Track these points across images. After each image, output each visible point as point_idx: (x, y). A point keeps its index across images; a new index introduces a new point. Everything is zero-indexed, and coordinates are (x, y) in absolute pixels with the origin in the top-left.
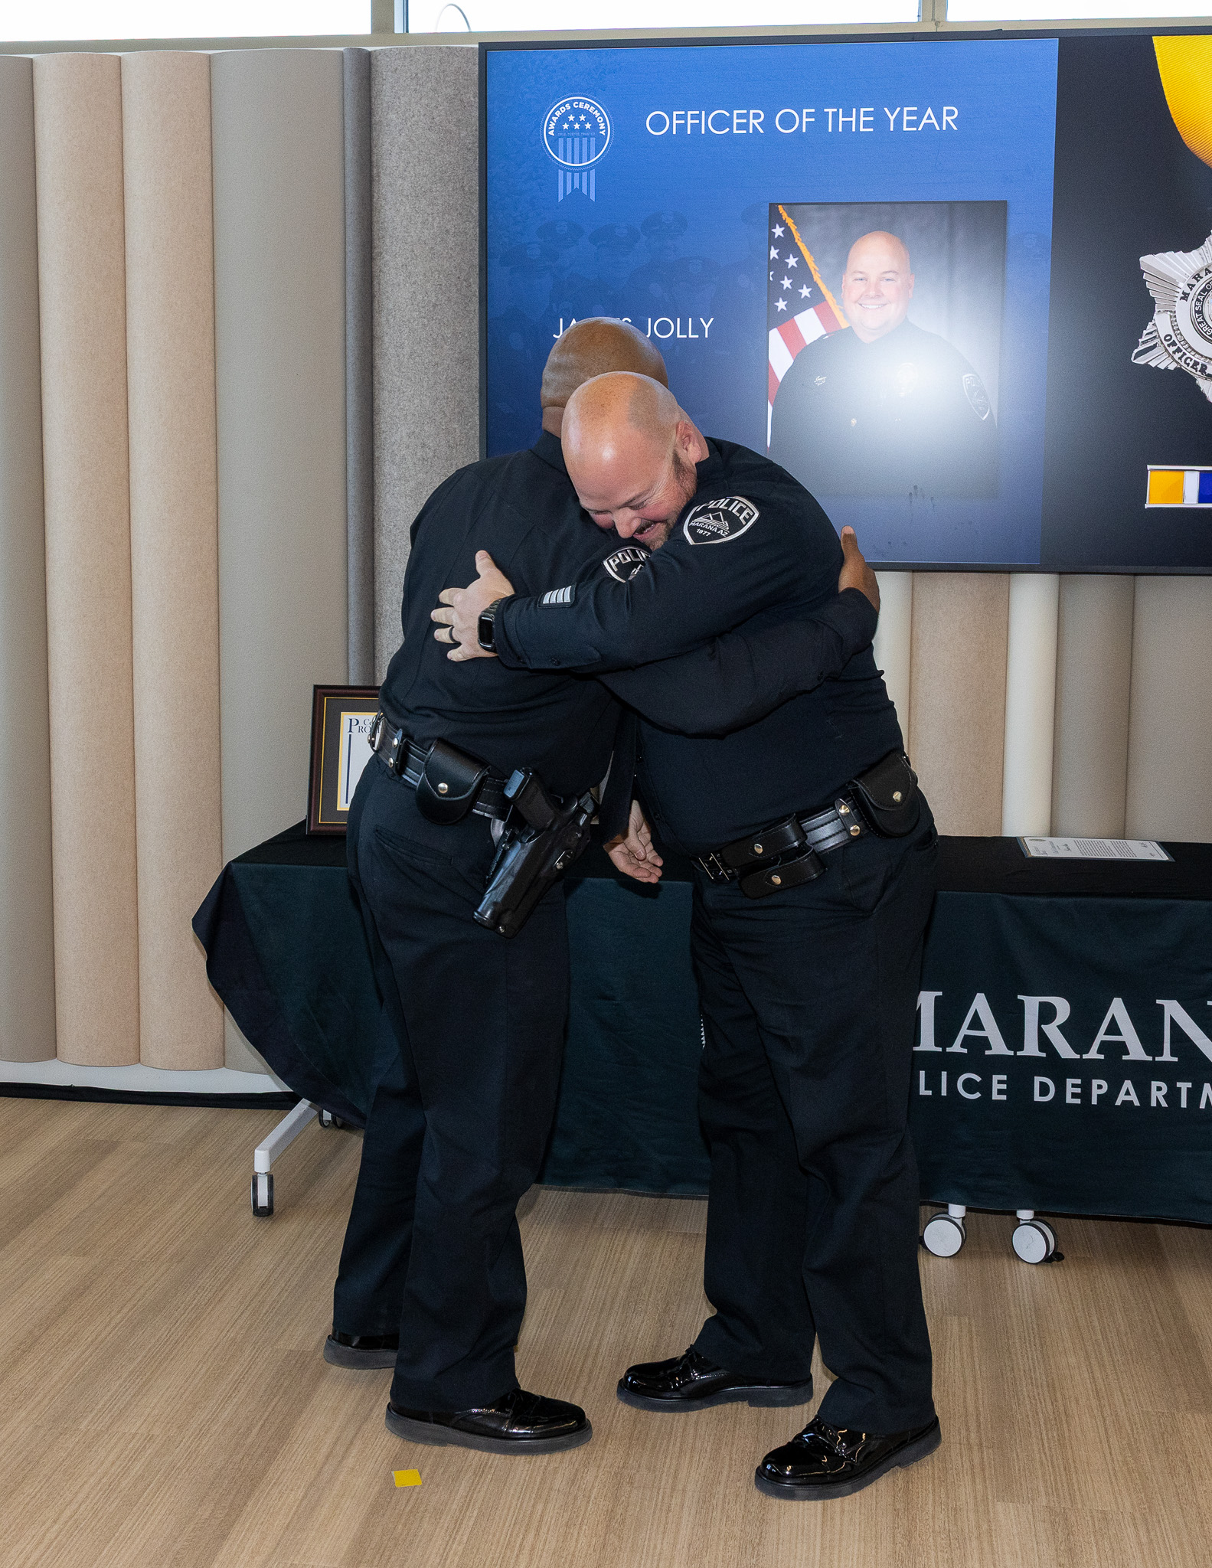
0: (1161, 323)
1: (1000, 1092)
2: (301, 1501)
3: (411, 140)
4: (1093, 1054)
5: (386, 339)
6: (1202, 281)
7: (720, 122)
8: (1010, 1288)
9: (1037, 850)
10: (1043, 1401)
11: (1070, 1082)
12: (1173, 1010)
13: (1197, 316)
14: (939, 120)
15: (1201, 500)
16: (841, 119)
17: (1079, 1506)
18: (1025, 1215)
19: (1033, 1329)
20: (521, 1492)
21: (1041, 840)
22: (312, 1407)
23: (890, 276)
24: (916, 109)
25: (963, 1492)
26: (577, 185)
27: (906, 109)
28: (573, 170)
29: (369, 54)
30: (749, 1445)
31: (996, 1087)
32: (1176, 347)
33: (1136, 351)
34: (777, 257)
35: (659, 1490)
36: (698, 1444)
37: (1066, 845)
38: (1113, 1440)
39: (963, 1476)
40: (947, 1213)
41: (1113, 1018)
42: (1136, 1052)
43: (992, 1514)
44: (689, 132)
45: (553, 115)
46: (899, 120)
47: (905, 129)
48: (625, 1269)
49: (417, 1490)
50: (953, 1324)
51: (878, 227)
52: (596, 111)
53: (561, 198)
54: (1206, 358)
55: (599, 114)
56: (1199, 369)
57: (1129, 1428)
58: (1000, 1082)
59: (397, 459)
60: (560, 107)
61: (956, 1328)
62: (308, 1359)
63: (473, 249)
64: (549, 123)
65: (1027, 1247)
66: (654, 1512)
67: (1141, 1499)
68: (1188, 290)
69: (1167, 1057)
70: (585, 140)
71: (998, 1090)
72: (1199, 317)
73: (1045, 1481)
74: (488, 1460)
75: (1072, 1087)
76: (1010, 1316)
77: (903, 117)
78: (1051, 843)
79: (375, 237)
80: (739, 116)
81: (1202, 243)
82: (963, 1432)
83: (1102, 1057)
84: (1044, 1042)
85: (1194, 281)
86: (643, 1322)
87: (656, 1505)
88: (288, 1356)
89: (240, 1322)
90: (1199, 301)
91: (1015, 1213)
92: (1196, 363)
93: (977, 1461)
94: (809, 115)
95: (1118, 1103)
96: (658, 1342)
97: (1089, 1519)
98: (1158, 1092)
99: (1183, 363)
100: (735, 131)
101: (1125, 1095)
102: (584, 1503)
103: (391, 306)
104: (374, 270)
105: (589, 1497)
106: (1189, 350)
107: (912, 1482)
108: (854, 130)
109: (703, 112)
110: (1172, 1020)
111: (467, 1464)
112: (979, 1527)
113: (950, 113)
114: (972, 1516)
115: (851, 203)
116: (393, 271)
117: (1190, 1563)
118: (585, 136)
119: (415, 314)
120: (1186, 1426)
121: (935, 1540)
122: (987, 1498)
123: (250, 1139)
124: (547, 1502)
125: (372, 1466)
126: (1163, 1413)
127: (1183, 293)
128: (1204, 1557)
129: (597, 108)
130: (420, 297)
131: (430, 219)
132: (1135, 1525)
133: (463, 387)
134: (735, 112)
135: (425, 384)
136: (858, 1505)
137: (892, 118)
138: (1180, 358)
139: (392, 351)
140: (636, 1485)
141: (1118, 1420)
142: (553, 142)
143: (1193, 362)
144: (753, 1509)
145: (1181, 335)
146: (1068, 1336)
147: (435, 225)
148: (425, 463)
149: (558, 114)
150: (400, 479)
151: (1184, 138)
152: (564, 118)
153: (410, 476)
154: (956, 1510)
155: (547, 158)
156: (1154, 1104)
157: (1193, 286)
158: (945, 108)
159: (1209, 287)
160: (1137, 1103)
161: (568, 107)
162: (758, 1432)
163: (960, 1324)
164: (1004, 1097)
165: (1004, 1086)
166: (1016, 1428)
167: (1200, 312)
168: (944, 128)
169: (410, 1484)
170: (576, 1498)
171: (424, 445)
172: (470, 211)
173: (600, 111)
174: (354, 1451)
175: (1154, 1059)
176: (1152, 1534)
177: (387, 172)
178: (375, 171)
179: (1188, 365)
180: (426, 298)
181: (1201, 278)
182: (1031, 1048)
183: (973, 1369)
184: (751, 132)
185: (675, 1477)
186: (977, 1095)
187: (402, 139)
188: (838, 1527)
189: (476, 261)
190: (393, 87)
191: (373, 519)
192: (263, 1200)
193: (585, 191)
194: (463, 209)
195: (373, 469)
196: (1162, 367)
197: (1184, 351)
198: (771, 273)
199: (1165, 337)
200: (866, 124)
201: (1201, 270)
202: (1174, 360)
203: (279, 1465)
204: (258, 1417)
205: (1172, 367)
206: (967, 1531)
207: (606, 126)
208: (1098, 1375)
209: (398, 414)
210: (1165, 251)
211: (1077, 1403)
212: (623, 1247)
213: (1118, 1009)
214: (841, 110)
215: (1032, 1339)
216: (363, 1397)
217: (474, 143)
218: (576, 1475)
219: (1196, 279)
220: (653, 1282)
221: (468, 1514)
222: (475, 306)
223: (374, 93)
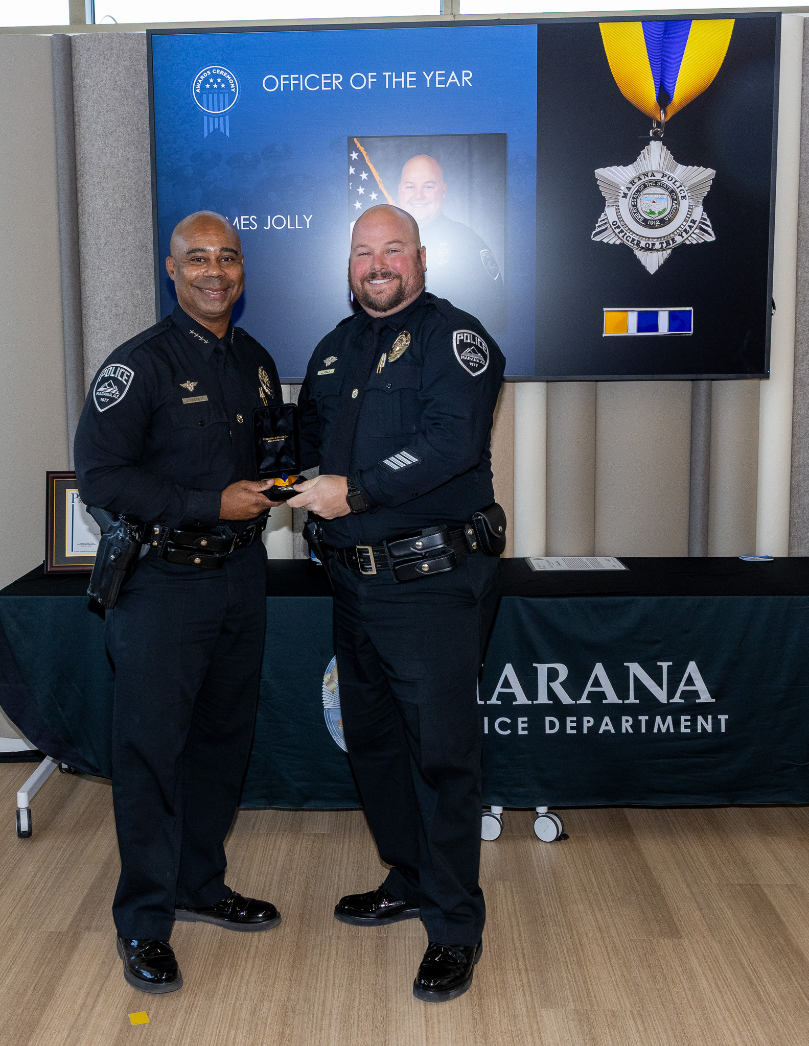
0: (610, 213)
1: (523, 729)
2: (66, 1040)
3: (101, 97)
4: (584, 700)
5: (88, 233)
6: (636, 185)
7: (313, 82)
8: (535, 860)
9: (539, 566)
10: (564, 936)
11: (569, 719)
12: (635, 669)
13: (633, 208)
14: (460, 80)
15: (639, 330)
16: (394, 80)
17: (596, 1008)
18: (542, 810)
19: (553, 887)
20: (219, 1023)
21: (541, 559)
22: (69, 971)
23: (430, 184)
24: (444, 72)
25: (518, 1003)
26: (216, 126)
27: (437, 72)
28: (214, 116)
29: (70, 37)
30: (371, 979)
31: (520, 725)
32: (620, 229)
33: (594, 232)
34: (354, 173)
35: (313, 1015)
36: (337, 981)
37: (557, 562)
38: (614, 960)
39: (517, 992)
40: (490, 812)
41: (596, 676)
42: (612, 697)
43: (539, 1018)
44: (292, 90)
45: (199, 78)
46: (433, 80)
47: (437, 86)
48: (276, 861)
49: (147, 1026)
50: (500, 885)
51: (421, 152)
52: (229, 76)
53: (206, 135)
54: (640, 236)
55: (230, 78)
56: (635, 244)
57: (623, 952)
58: (523, 722)
59: (99, 316)
60: (203, 73)
61: (502, 889)
62: (64, 938)
63: (146, 171)
64: (196, 84)
65: (544, 831)
66: (312, 1032)
67: (637, 1001)
68: (627, 192)
69: (632, 700)
70: (221, 95)
71: (522, 727)
72: (634, 209)
73: (572, 992)
74: (194, 1001)
75: (571, 722)
76: (537, 879)
77: (435, 78)
78: (547, 560)
79: (78, 163)
80: (326, 78)
81: (635, 160)
82: (514, 961)
83: (589, 702)
84: (551, 694)
85: (630, 186)
86: (292, 897)
87: (312, 1026)
88: (49, 936)
89: (14, 914)
90: (635, 198)
91: (535, 809)
92: (633, 240)
93: (525, 981)
94: (372, 77)
95: (601, 731)
96: (303, 911)
97: (604, 1016)
98: (627, 724)
99: (625, 240)
100: (323, 88)
101: (605, 726)
102: (263, 1028)
103: (91, 211)
104: (78, 186)
105: (266, 1024)
106: (629, 231)
107: (484, 999)
108: (403, 87)
109: (301, 76)
110: (635, 676)
111: (180, 1005)
112: (531, 1027)
113: (467, 75)
114: (525, 1019)
115: (402, 136)
116: (91, 187)
117: (673, 1043)
118: (221, 93)
119: (108, 216)
120: (660, 948)
121: (503, 1039)
122: (535, 1007)
123: (12, 784)
124: (237, 1029)
125: (113, 1011)
126: (644, 940)
127: (624, 193)
128: (682, 1038)
129: (229, 74)
130: (111, 204)
131: (116, 151)
132: (634, 1019)
133: (142, 265)
134: (323, 75)
135: (116, 264)
136: (449, 1017)
137: (428, 79)
138: (623, 237)
139: (92, 241)
140: (297, 1013)
141: (615, 947)
142: (199, 96)
143: (631, 239)
144: (378, 1024)
145: (623, 221)
146: (576, 890)
147: (120, 155)
148: (118, 317)
149: (202, 77)
150: (100, 329)
151: (621, 91)
152: (206, 81)
153: (108, 327)
154: (514, 1016)
155: (195, 107)
156: (624, 731)
157: (630, 188)
158: (464, 72)
159: (640, 189)
160: (613, 731)
161: (209, 73)
162: (377, 970)
163: (504, 887)
164: (526, 732)
165: (526, 725)
166: (549, 956)
167: (635, 206)
168: (463, 85)
169: (141, 1022)
170: (257, 1025)
171: (116, 306)
172: (143, 145)
173: (231, 76)
174: (101, 1001)
175: (623, 702)
176: (646, 1024)
177: (85, 119)
178: (77, 119)
179: (628, 241)
180: (115, 205)
181: (635, 183)
182: (543, 698)
183: (517, 918)
184: (334, 88)
185: (324, 1005)
186: (509, 732)
187: (95, 96)
188: (437, 1033)
189: (149, 179)
190: (87, 61)
191: (83, 357)
192: (24, 827)
193: (222, 130)
194: (139, 143)
195: (82, 322)
196: (611, 242)
197: (626, 231)
198: (350, 184)
199: (613, 223)
200: (411, 83)
201: (635, 178)
202: (619, 238)
203: (48, 1015)
204: (31, 981)
205: (618, 242)
206: (523, 1030)
207: (235, 85)
208: (599, 916)
209: (98, 285)
210: (611, 166)
211: (587, 937)
212: (274, 846)
213: (599, 670)
214: (394, 73)
215: (553, 894)
216: (103, 962)
217: (144, 99)
218: (255, 1009)
219: (632, 184)
220: (297, 869)
221: (183, 1042)
222: (149, 209)
223: (74, 65)
